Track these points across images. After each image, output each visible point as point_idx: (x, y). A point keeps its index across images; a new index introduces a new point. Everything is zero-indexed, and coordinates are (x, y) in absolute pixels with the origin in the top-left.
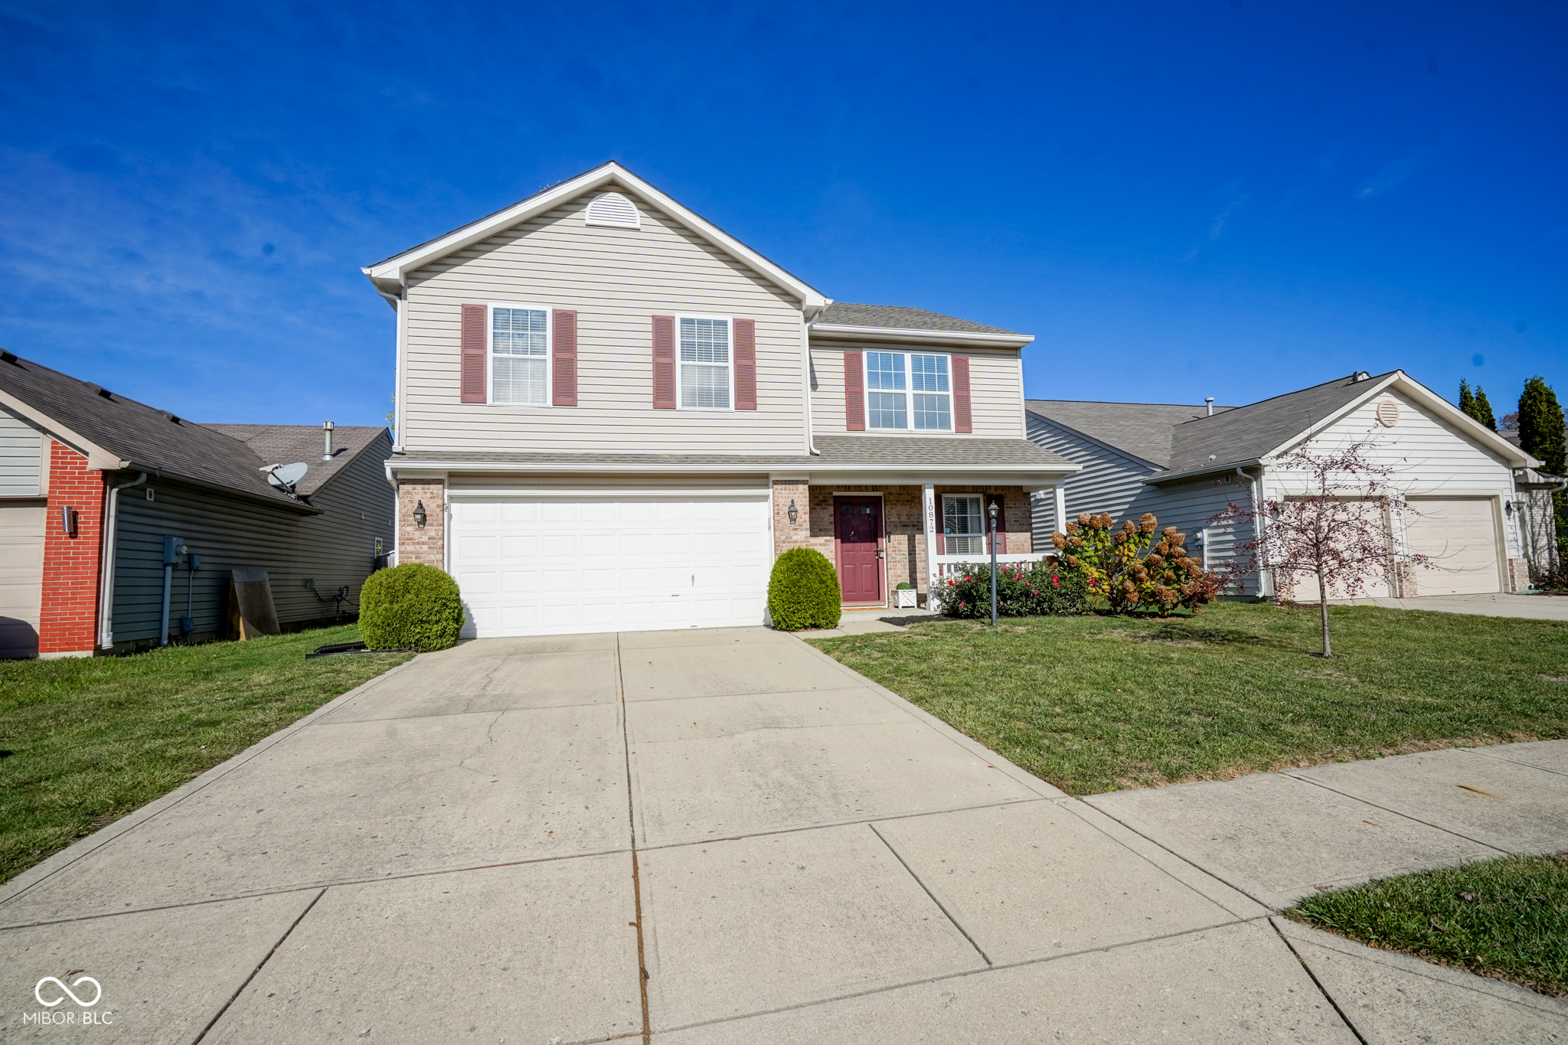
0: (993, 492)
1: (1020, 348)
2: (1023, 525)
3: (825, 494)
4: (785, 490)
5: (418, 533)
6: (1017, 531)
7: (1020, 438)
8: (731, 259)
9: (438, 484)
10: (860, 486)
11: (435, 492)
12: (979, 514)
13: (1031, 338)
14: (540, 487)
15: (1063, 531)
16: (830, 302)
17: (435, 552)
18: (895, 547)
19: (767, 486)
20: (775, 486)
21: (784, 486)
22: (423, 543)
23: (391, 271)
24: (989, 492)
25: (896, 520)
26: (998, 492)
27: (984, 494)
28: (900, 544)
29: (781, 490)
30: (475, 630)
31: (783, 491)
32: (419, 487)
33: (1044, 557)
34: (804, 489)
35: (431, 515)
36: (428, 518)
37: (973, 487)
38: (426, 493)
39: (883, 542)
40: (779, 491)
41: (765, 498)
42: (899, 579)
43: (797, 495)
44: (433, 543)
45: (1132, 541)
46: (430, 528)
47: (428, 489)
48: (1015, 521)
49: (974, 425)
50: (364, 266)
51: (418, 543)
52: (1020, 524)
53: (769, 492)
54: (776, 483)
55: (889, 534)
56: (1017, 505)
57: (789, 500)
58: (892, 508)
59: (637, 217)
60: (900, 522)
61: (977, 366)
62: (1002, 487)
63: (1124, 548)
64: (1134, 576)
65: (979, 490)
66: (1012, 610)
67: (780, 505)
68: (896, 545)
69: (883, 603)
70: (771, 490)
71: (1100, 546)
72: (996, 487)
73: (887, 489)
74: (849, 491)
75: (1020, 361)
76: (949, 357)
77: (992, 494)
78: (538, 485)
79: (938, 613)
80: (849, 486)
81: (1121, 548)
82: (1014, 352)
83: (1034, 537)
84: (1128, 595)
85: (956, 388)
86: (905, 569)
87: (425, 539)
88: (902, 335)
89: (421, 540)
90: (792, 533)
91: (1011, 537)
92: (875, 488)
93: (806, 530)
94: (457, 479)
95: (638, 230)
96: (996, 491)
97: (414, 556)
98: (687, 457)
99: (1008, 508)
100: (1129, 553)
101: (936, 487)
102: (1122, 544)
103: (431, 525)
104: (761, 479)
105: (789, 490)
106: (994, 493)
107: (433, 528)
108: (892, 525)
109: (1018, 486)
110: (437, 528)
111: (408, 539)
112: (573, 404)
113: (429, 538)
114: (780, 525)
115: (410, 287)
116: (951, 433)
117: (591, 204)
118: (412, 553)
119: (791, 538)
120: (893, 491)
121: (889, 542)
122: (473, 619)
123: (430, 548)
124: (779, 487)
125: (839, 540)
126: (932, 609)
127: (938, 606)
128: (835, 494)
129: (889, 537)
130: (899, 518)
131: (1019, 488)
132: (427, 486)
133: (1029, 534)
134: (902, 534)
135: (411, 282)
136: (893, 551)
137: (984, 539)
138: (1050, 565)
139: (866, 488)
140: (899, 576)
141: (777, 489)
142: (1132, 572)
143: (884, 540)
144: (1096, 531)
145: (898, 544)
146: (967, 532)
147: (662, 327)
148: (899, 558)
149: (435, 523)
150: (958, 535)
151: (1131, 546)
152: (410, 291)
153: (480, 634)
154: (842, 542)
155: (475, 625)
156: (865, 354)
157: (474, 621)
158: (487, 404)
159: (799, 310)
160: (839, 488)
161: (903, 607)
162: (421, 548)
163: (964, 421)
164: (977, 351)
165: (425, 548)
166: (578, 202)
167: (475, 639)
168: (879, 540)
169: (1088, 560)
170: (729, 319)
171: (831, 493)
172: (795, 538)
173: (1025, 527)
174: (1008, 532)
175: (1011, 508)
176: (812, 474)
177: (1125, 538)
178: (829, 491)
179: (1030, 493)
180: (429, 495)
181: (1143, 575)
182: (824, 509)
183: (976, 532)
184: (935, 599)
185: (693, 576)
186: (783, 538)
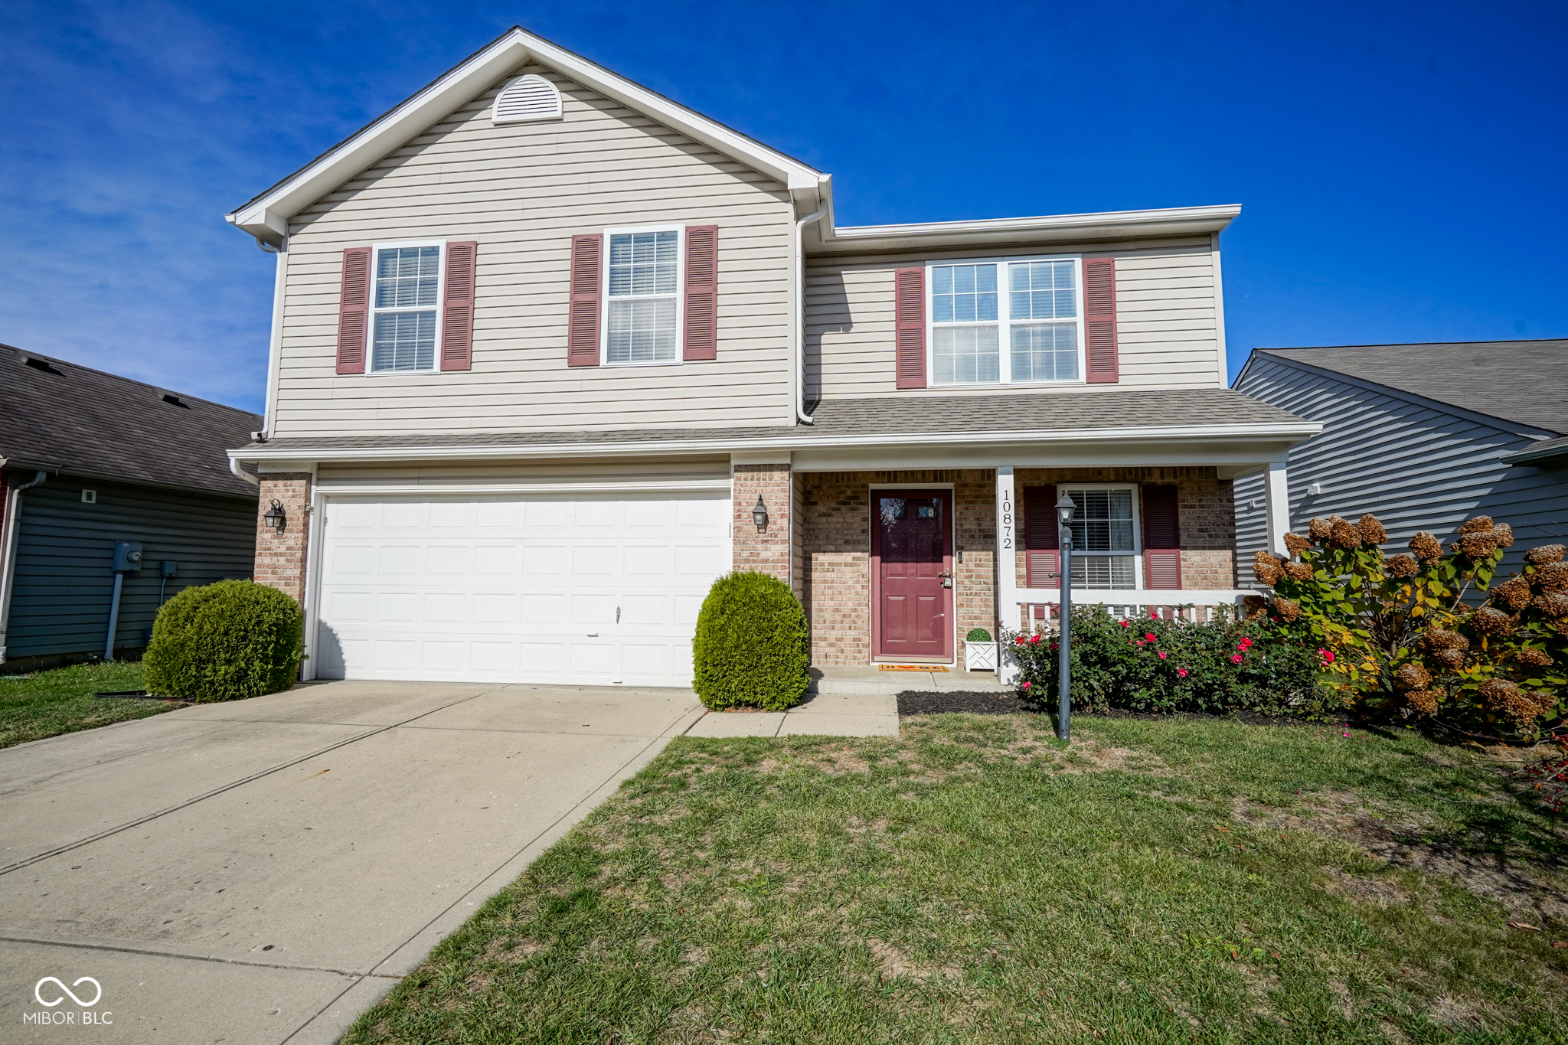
0: (1156, 479)
1: (1216, 233)
2: (1217, 536)
3: (855, 487)
4: (752, 479)
5: (276, 541)
6: (1204, 548)
7: (1215, 386)
8: (689, 142)
9: (301, 478)
10: (913, 472)
11: (297, 489)
12: (1131, 517)
13: (1235, 209)
14: (420, 481)
15: (1281, 549)
16: (825, 178)
17: (293, 566)
18: (970, 571)
19: (726, 474)
20: (738, 475)
21: (750, 474)
22: (281, 554)
23: (255, 215)
24: (1148, 480)
25: (974, 527)
26: (1166, 481)
27: (1140, 483)
28: (980, 566)
29: (746, 479)
30: (344, 668)
31: (749, 483)
32: (280, 483)
33: (1238, 598)
34: (783, 478)
35: (292, 519)
36: (288, 523)
37: (1116, 470)
38: (288, 491)
39: (953, 564)
40: (743, 482)
41: (723, 494)
42: (976, 622)
43: (770, 488)
44: (291, 555)
45: (1433, 574)
46: (289, 535)
47: (291, 485)
48: (1201, 530)
49: (1121, 370)
50: (228, 214)
51: (276, 554)
52: (1210, 536)
53: (730, 483)
54: (739, 468)
55: (961, 548)
56: (1204, 503)
57: (757, 497)
58: (967, 509)
59: (558, 100)
60: (980, 531)
61: (1128, 270)
62: (1176, 471)
63: (1415, 589)
64: (1431, 655)
65: (1129, 478)
66: (1139, 702)
67: (744, 504)
68: (971, 566)
69: (949, 660)
70: (732, 480)
71: (1356, 581)
72: (1162, 470)
73: (959, 477)
74: (895, 481)
75: (1216, 255)
76: (1078, 261)
77: (1154, 484)
78: (419, 478)
79: (1013, 689)
80: (895, 473)
81: (1407, 588)
82: (1206, 241)
83: (1239, 558)
84: (1411, 695)
85: (1089, 309)
86: (987, 606)
87: (283, 549)
88: (987, 232)
89: (279, 550)
90: (760, 547)
91: (1192, 558)
92: (939, 475)
93: (783, 542)
94: (328, 471)
95: (559, 120)
96: (1162, 477)
97: (270, 570)
98: (606, 434)
99: (1185, 507)
100: (1428, 600)
101: (1018, 473)
102: (1407, 580)
103: (291, 531)
104: (717, 464)
105: (758, 479)
106: (1159, 482)
107: (293, 535)
108: (967, 535)
109: (1207, 468)
110: (296, 535)
111: (266, 550)
112: (466, 368)
113: (288, 549)
114: (741, 535)
115: (291, 235)
116: (1079, 382)
117: (500, 96)
118: (268, 566)
119: (758, 554)
120: (970, 480)
121: (961, 562)
122: (342, 654)
123: (288, 561)
124: (743, 475)
125: (878, 559)
126: (1004, 681)
127: (1016, 677)
128: (873, 486)
129: (960, 554)
130: (979, 525)
131: (1211, 471)
132: (289, 482)
133: (1229, 553)
134: (983, 550)
135: (292, 229)
136: (967, 577)
137: (1138, 560)
138: (1252, 612)
139: (924, 475)
140: (976, 618)
141: (739, 479)
142: (1423, 644)
143: (954, 558)
144: (1349, 552)
145: (976, 565)
146: (1107, 548)
147: (585, 249)
148: (976, 588)
149: (295, 529)
150: (1087, 553)
151: (1431, 585)
152: (292, 240)
153: (350, 674)
154: (882, 561)
155: (343, 662)
156: (929, 270)
157: (344, 657)
158: (365, 375)
159: (787, 202)
160: (880, 475)
161: (972, 670)
162: (278, 560)
163: (1104, 361)
164: (1132, 246)
165: (282, 560)
166: (483, 97)
167: (343, 679)
168: (946, 558)
169: (1330, 609)
170: (680, 229)
171: (865, 486)
172: (764, 555)
173: (1220, 541)
174: (1185, 548)
175: (1192, 507)
176: (795, 454)
177: (1416, 567)
178: (862, 482)
179: (1232, 481)
180: (290, 493)
181: (1452, 653)
182: (853, 509)
183: (1125, 549)
184: (1011, 664)
185: (618, 609)
186: (745, 554)
